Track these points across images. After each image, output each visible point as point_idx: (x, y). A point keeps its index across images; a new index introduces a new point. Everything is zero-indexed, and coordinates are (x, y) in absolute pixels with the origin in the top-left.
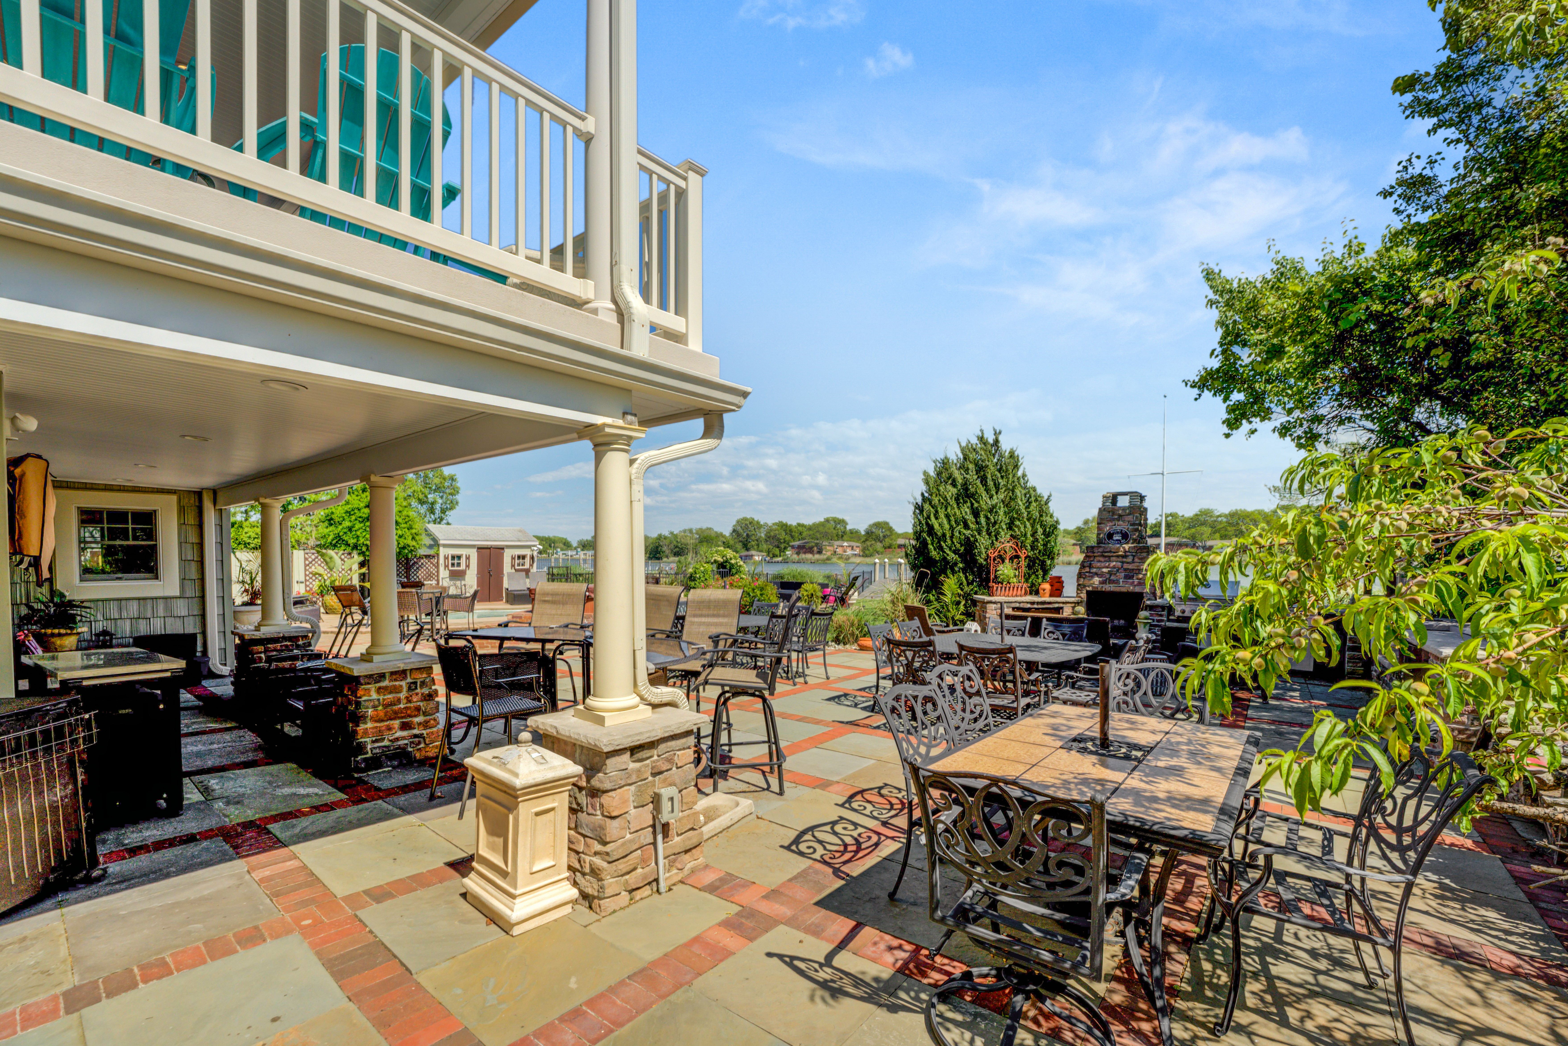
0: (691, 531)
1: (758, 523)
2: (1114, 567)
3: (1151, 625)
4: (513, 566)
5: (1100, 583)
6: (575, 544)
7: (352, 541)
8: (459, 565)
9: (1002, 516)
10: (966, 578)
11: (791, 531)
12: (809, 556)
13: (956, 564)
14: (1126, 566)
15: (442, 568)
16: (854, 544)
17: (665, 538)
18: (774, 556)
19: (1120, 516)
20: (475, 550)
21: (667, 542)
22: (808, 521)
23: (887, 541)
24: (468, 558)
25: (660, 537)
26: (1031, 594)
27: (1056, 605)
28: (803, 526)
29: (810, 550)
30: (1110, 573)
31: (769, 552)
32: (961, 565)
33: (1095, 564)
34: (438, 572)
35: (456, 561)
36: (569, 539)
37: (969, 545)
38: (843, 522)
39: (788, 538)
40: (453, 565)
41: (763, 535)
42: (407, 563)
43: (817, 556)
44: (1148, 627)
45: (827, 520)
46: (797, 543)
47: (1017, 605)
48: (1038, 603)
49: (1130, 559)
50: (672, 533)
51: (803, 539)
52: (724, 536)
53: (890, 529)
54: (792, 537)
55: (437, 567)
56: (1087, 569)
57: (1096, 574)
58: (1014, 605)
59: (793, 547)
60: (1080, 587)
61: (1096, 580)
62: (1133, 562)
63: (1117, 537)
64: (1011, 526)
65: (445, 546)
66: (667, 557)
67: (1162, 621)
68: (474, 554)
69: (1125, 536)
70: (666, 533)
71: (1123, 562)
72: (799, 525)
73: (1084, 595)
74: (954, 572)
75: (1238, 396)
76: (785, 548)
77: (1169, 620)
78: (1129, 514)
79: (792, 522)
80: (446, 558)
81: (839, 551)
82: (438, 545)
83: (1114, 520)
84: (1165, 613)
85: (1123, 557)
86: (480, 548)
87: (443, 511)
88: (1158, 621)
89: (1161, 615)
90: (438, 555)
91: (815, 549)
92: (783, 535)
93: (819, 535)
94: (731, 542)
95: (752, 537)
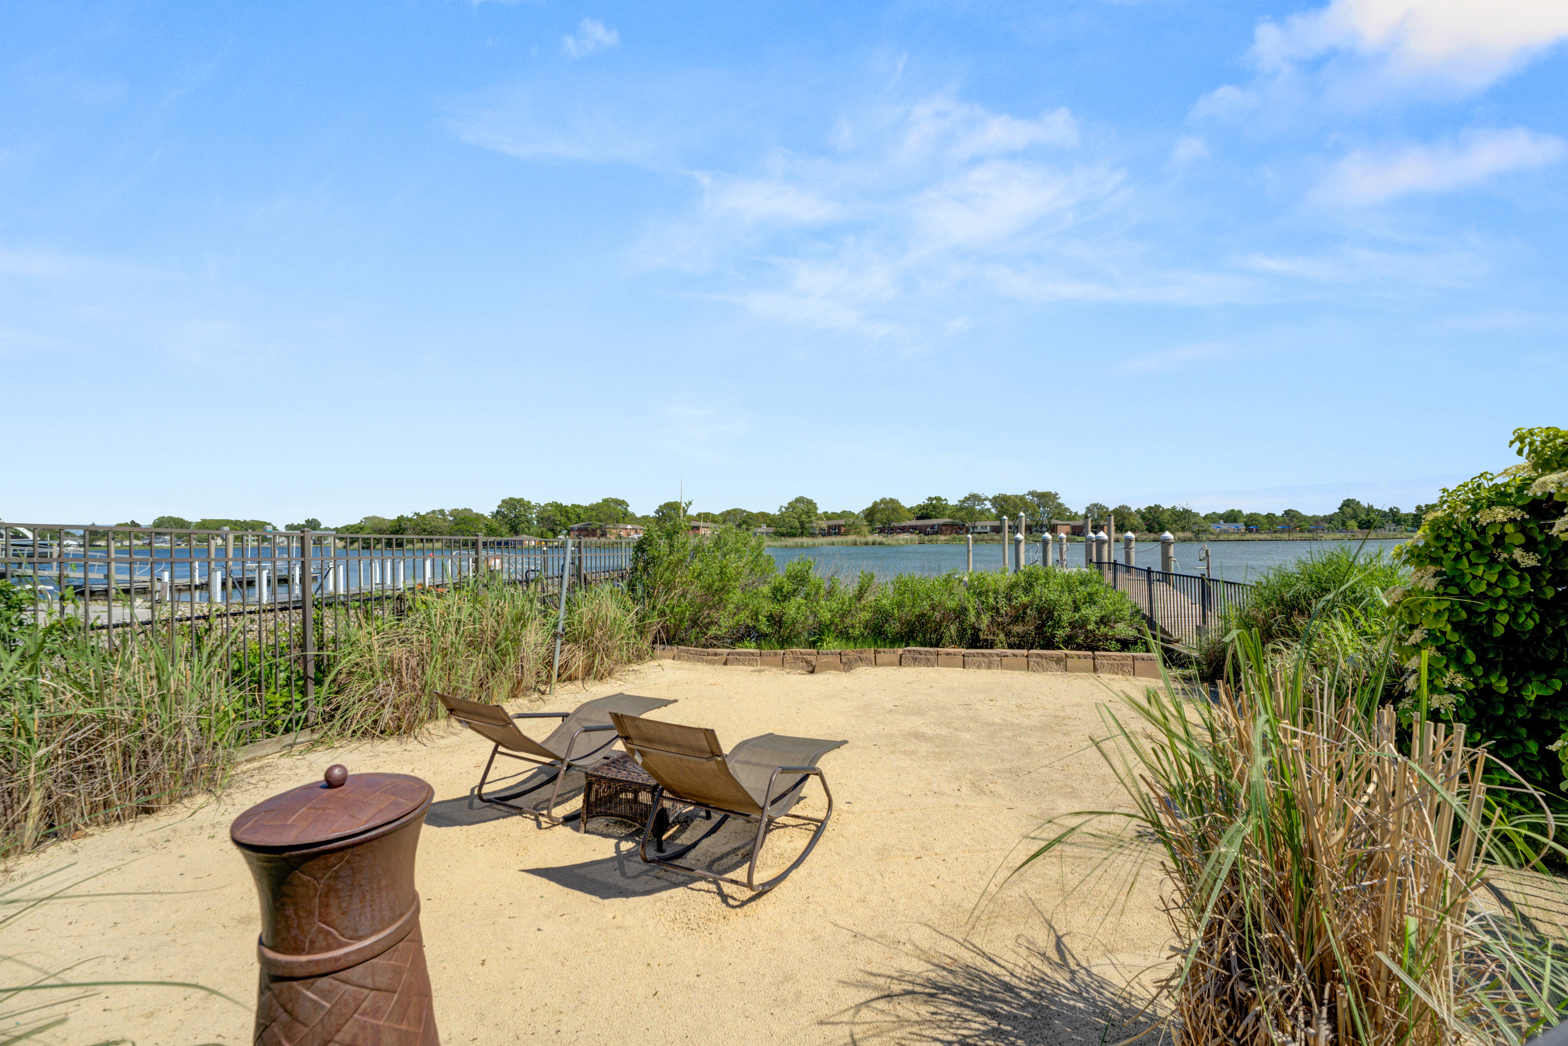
1: (529, 503)
11: (567, 512)
12: (593, 539)
16: (638, 527)
17: (409, 520)
18: (550, 540)
22: (586, 503)
28: (579, 506)
29: (593, 533)
38: (622, 503)
39: (563, 519)
41: (534, 517)
43: (603, 539)
45: (606, 501)
46: (574, 526)
51: (583, 521)
52: (485, 518)
54: (569, 519)
59: (570, 530)
72: (574, 505)
76: (562, 531)
79: (567, 502)
81: (623, 533)
91: (599, 532)
92: (558, 517)
93: (601, 516)
94: (495, 525)
95: (523, 518)
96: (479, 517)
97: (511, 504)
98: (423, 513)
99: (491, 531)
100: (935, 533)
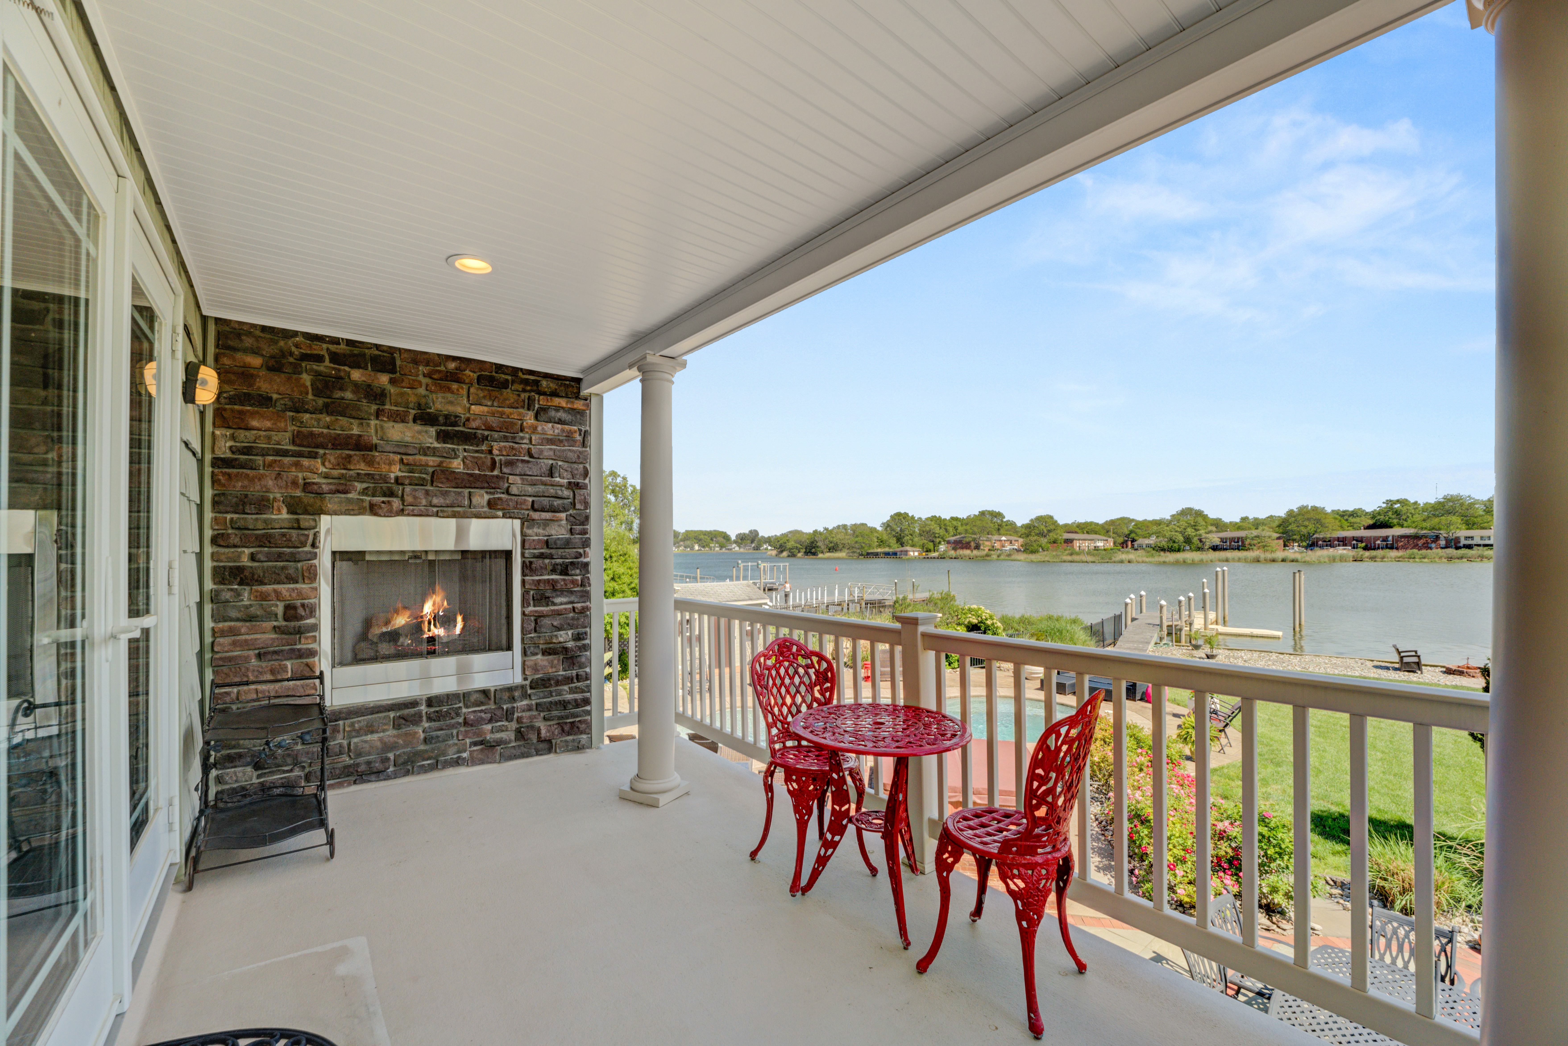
0: (845, 526)
1: (913, 517)
6: (733, 538)
11: (945, 524)
12: (967, 552)
16: (1012, 538)
17: (821, 533)
18: (928, 551)
21: (822, 537)
23: (1052, 536)
25: (815, 532)
28: (957, 519)
29: (967, 546)
31: (923, 546)
36: (728, 533)
38: (999, 515)
39: (942, 532)
41: (917, 530)
43: (975, 552)
45: (982, 513)
46: (952, 539)
50: (826, 529)
51: (960, 534)
52: (877, 532)
53: (1055, 523)
54: (946, 530)
59: (948, 542)
66: (822, 552)
72: (952, 518)
76: (940, 543)
79: (946, 515)
81: (997, 545)
91: (973, 545)
92: (937, 530)
93: (975, 529)
94: (885, 537)
95: (907, 532)
96: (873, 530)
97: (900, 518)
98: (830, 528)
99: (881, 543)
100: (1387, 547)
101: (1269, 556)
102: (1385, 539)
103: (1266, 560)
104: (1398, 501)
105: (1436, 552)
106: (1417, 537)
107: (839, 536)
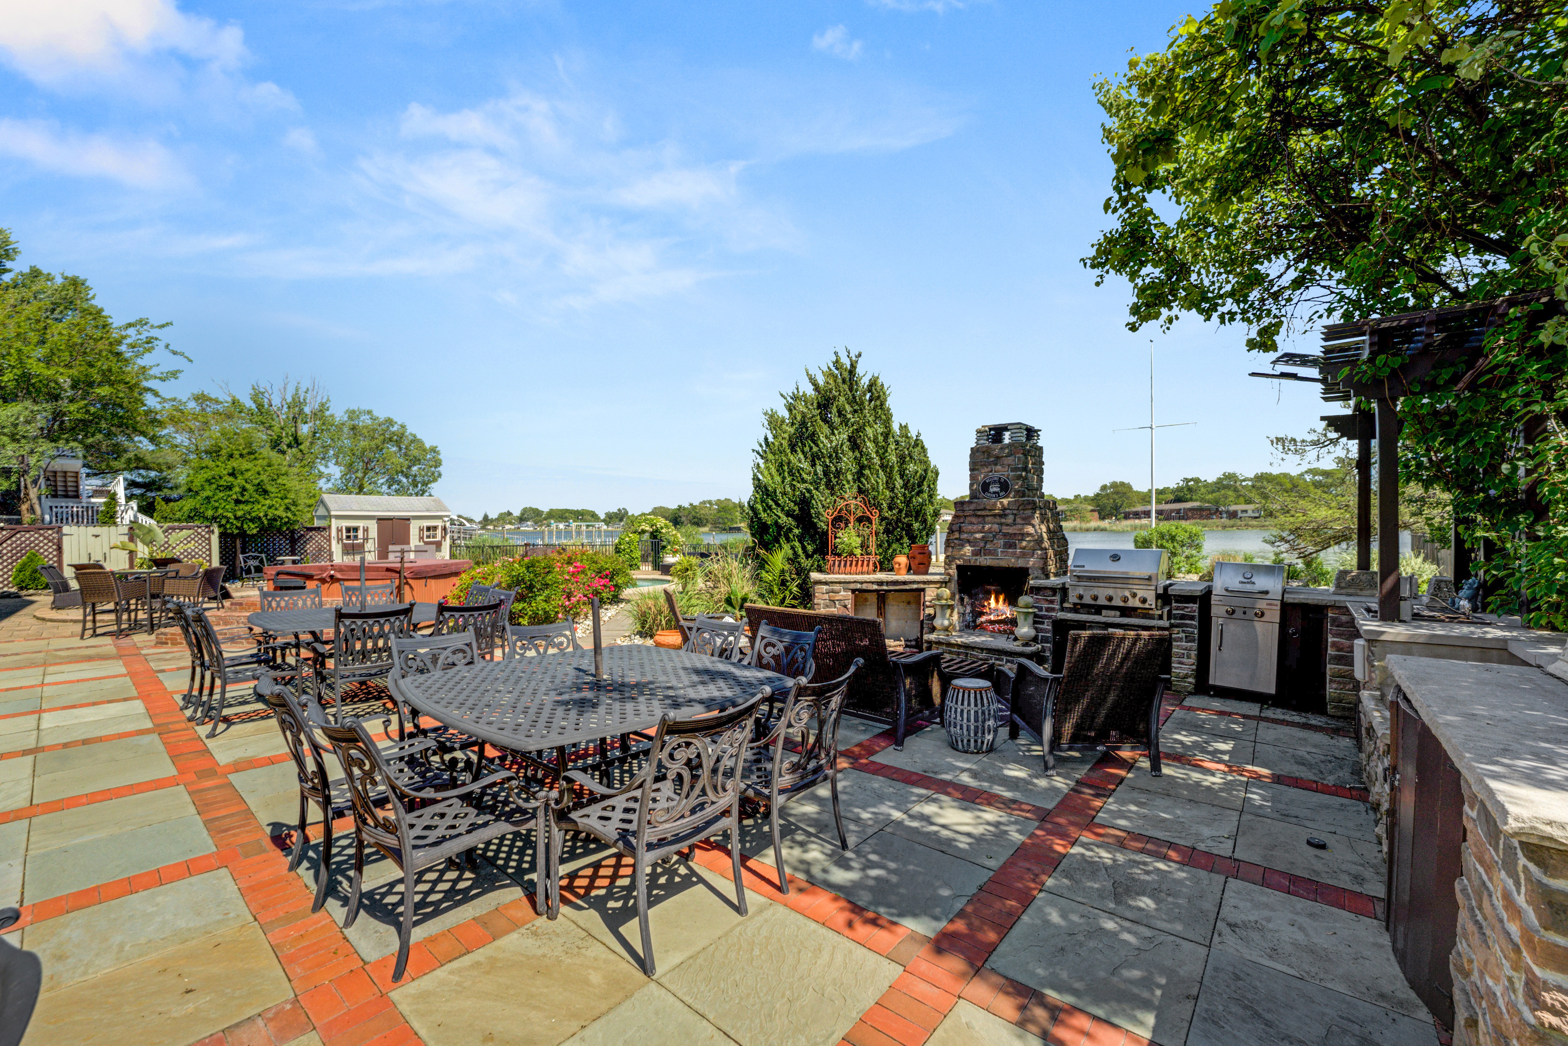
0: (710, 502)
2: (990, 531)
3: (1036, 616)
4: (421, 538)
5: (975, 553)
7: (210, 513)
8: (356, 537)
9: (848, 462)
10: (804, 548)
13: (790, 530)
14: (1005, 529)
15: (334, 542)
19: (998, 458)
20: (375, 521)
21: (686, 513)
24: (366, 530)
26: (881, 570)
27: (915, 586)
30: (984, 540)
32: (796, 531)
33: (966, 527)
34: (330, 545)
35: (352, 534)
37: (805, 503)
40: (348, 537)
42: (292, 537)
44: (1030, 619)
47: (859, 586)
48: (888, 583)
49: (1010, 519)
55: (329, 540)
56: (957, 535)
57: (969, 541)
58: (853, 586)
60: (949, 560)
61: (968, 550)
62: (1014, 523)
63: (994, 488)
64: (859, 476)
65: (338, 517)
67: (1053, 610)
68: (373, 527)
69: (1005, 487)
70: (686, 505)
71: (1001, 524)
73: (953, 572)
74: (788, 540)
75: (1151, 272)
77: (1063, 609)
78: (1009, 455)
80: (339, 530)
82: (330, 517)
83: (990, 464)
84: (1057, 598)
85: (1001, 516)
86: (380, 519)
87: (425, 484)
88: (1048, 610)
89: (1052, 602)
90: (330, 527)
100: (1180, 518)
101: (1085, 526)
102: (1178, 511)
103: (1081, 529)
104: (1192, 480)
105: (1215, 520)
106: (1201, 509)
107: (702, 512)
